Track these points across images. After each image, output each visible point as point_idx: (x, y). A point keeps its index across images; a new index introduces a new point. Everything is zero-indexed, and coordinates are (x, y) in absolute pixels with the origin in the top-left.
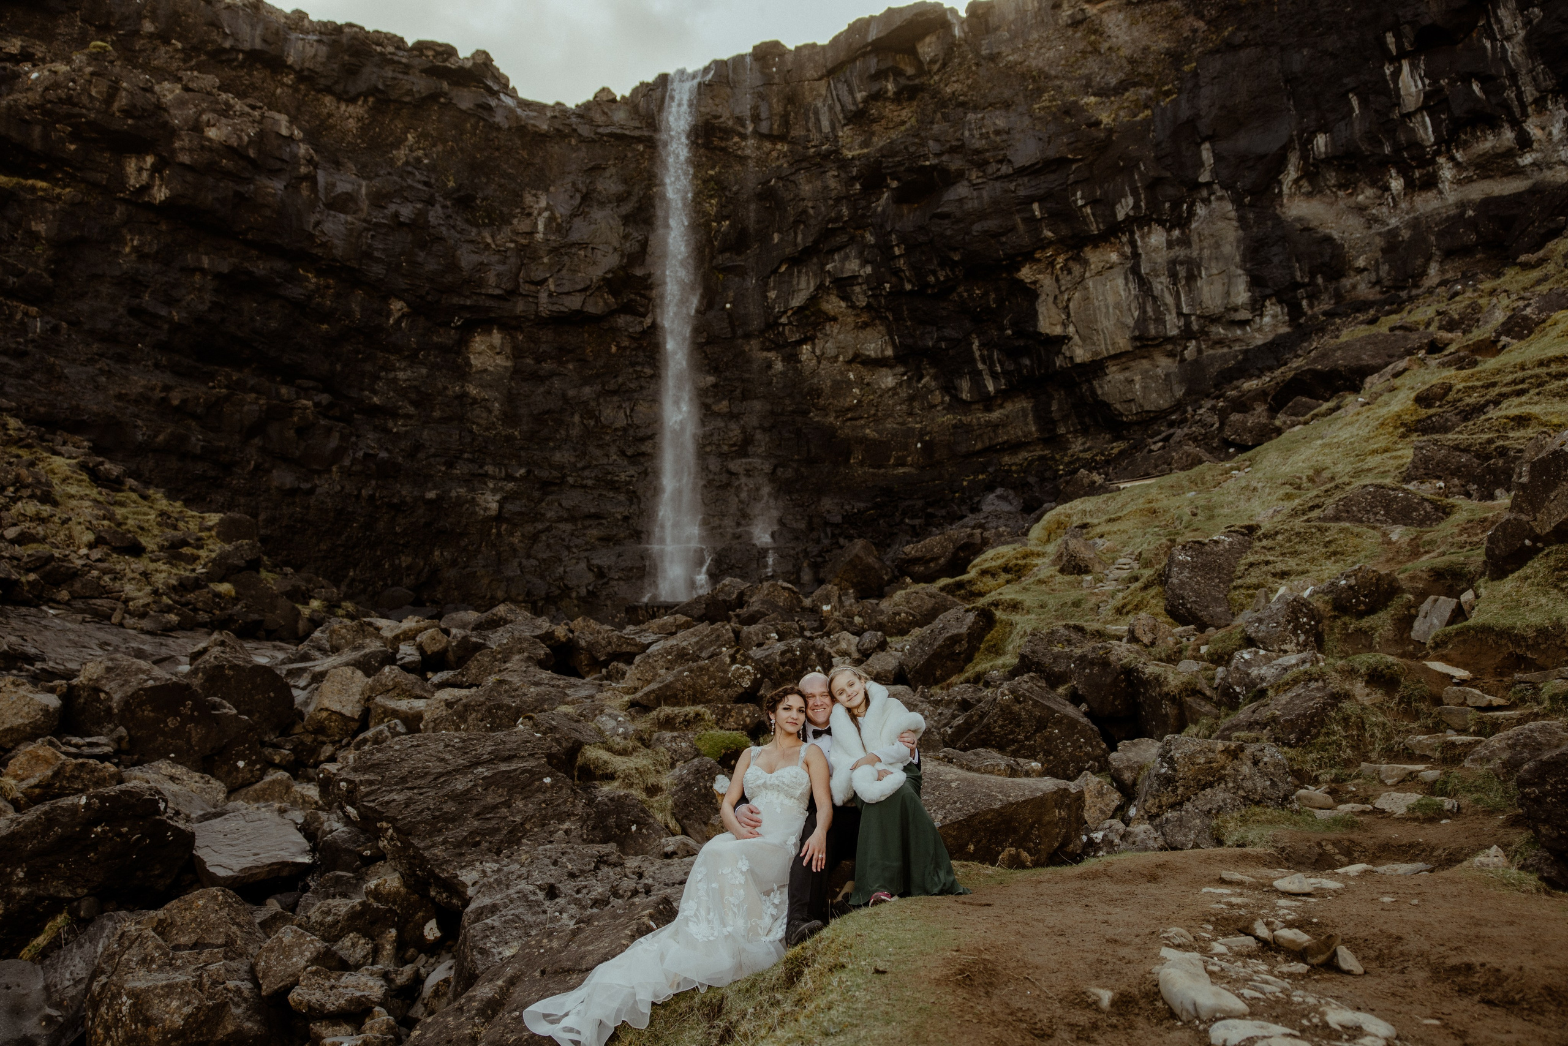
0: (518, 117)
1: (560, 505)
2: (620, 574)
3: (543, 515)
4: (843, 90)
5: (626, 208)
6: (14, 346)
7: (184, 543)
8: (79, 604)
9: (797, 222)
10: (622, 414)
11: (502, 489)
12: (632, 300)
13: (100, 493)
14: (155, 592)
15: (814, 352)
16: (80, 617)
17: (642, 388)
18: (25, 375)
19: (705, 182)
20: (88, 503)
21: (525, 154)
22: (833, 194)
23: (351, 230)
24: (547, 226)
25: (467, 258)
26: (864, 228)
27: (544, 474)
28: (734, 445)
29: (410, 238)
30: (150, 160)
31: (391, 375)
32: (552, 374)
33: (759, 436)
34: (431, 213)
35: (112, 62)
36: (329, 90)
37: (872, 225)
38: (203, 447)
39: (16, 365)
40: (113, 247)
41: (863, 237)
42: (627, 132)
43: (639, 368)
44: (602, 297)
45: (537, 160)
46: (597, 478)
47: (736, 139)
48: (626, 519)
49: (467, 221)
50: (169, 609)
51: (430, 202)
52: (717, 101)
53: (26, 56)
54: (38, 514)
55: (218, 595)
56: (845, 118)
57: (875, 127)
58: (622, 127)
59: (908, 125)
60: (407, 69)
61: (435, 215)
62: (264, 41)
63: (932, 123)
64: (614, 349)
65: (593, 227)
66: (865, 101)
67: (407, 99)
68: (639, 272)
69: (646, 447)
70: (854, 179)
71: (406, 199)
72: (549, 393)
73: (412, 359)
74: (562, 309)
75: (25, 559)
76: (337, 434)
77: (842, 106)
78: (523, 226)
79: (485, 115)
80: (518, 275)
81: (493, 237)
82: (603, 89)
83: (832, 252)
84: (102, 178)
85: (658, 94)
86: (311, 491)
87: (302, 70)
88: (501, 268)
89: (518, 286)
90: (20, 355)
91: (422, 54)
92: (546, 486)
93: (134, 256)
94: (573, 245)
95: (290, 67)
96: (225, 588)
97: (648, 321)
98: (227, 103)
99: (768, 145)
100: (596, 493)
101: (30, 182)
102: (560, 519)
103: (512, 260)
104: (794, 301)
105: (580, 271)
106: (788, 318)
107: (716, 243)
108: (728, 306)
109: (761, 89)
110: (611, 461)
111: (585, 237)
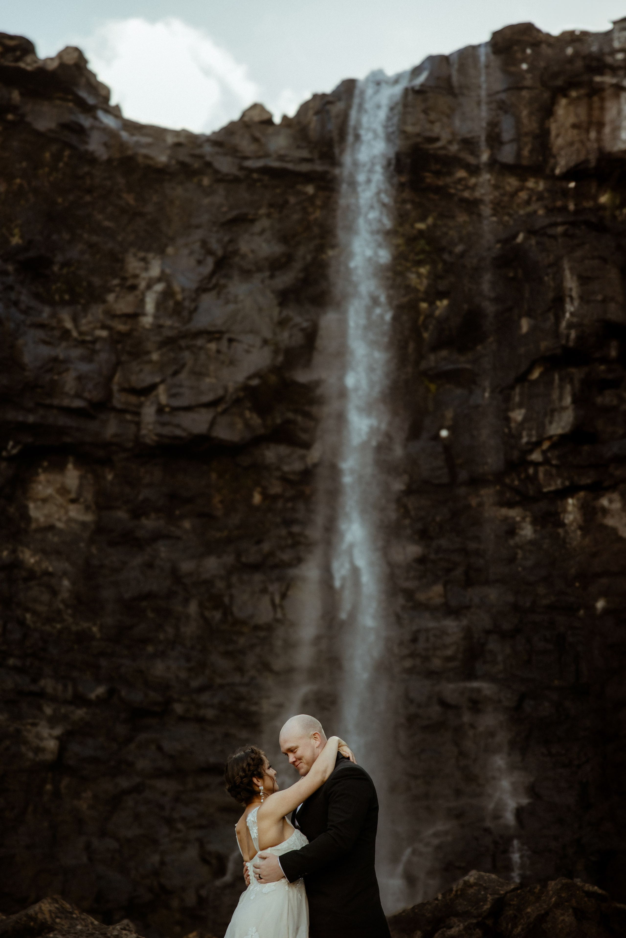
0: (122, 146)
1: (160, 748)
5: (286, 280)
10: (266, 601)
11: (65, 717)
12: (287, 422)
21: (130, 199)
24: (159, 305)
25: (33, 351)
27: (137, 698)
28: (452, 658)
32: (156, 537)
33: (493, 645)
42: (290, 166)
44: (242, 415)
45: (149, 208)
46: (223, 708)
47: (461, 174)
49: (37, 296)
52: (433, 116)
58: (281, 158)
64: (257, 498)
65: (231, 307)
68: (301, 377)
72: (151, 566)
74: (178, 432)
78: (123, 305)
79: (73, 139)
80: (110, 379)
81: (75, 320)
82: (254, 107)
85: (339, 106)
88: (84, 367)
89: (110, 395)
92: (138, 717)
94: (199, 334)
97: (315, 455)
99: (513, 182)
100: (219, 731)
102: (159, 774)
103: (103, 356)
104: (554, 425)
105: (208, 375)
106: (544, 452)
107: (426, 335)
108: (444, 433)
109: (503, 96)
110: (246, 679)
111: (219, 322)
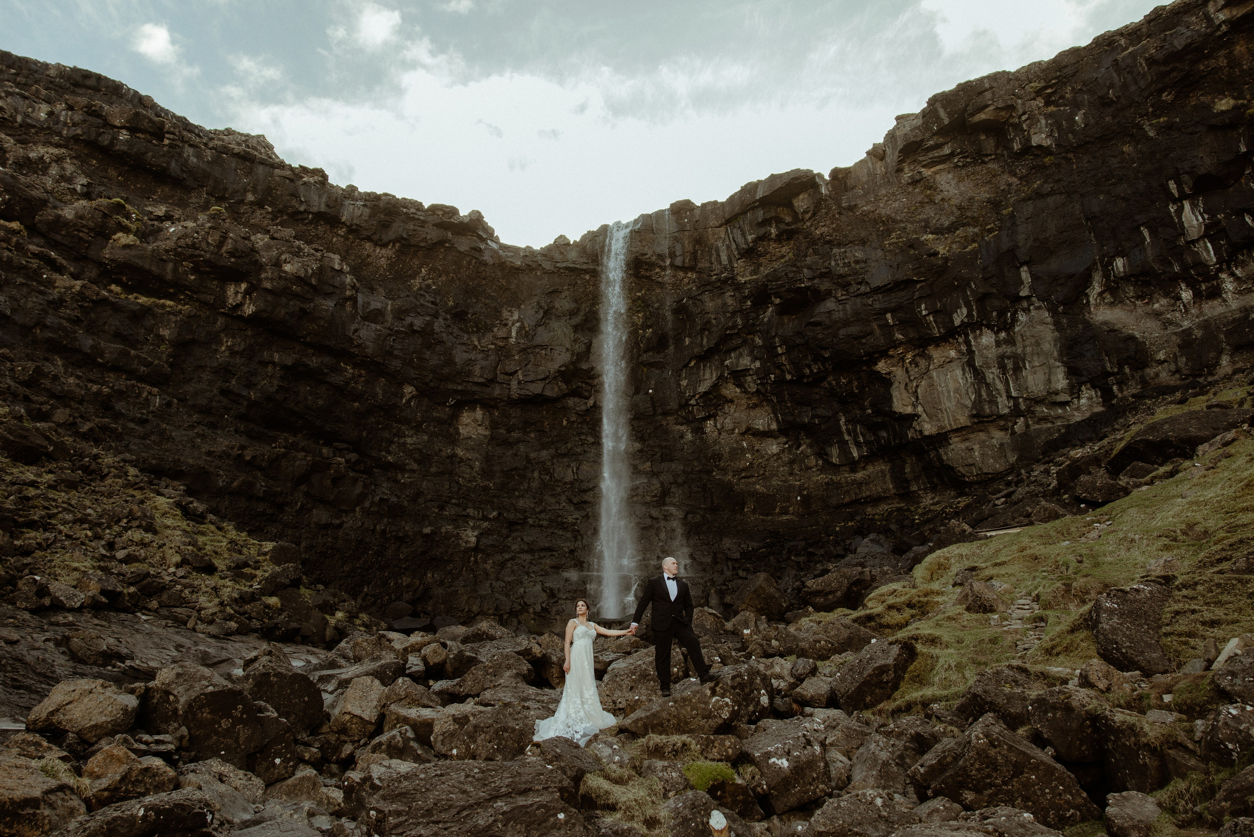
0: (500, 257)
1: (522, 540)
2: (568, 595)
3: (509, 547)
4: (738, 234)
5: (576, 320)
6: (139, 415)
7: (246, 565)
8: (164, 612)
9: (703, 330)
10: (570, 471)
11: (479, 526)
12: (579, 387)
13: (188, 525)
14: (221, 604)
15: (715, 426)
16: (164, 622)
17: (585, 452)
18: (144, 437)
19: (634, 301)
20: (179, 533)
21: (504, 282)
22: (730, 309)
23: (379, 335)
24: (518, 333)
25: (460, 356)
26: (754, 333)
27: (511, 516)
28: (655, 496)
29: (420, 341)
30: (244, 286)
31: (402, 440)
32: (519, 441)
33: (674, 489)
34: (436, 324)
35: (224, 220)
36: (369, 239)
37: (760, 331)
38: (264, 491)
39: (140, 429)
40: (214, 347)
41: (753, 340)
42: (578, 266)
43: (583, 437)
44: (557, 384)
45: (513, 286)
46: (550, 520)
47: (658, 270)
48: (572, 551)
49: (461, 329)
50: (230, 618)
51: (436, 316)
52: (644, 243)
53: (168, 217)
54: (142, 540)
55: (268, 606)
56: (739, 254)
57: (762, 260)
58: (574, 262)
59: (787, 258)
60: (423, 223)
61: (439, 325)
62: (327, 206)
63: (806, 256)
64: (565, 423)
65: (552, 333)
66: (754, 241)
67: (423, 244)
68: (584, 366)
69: (588, 497)
70: (746, 298)
71: (419, 313)
72: (516, 455)
73: (418, 428)
74: (528, 393)
75: (129, 575)
76: (361, 483)
77: (737, 245)
78: (502, 333)
79: (477, 255)
80: (496, 368)
81: (479, 341)
82: (561, 236)
83: (729, 351)
84: (210, 298)
85: (601, 238)
86: (340, 526)
87: (351, 225)
88: (484, 363)
89: (496, 375)
90: (143, 422)
91: (434, 214)
92: (512, 525)
93: (227, 353)
94: (536, 346)
95: (344, 223)
96: (273, 601)
97: (591, 402)
98: (299, 247)
99: (681, 274)
100: (549, 531)
101: (162, 301)
102: (522, 551)
103: (493, 357)
104: (701, 387)
105: (541, 366)
106: (696, 400)
107: (642, 345)
108: (651, 391)
109: (677, 234)
110: (561, 507)
111: (546, 340)
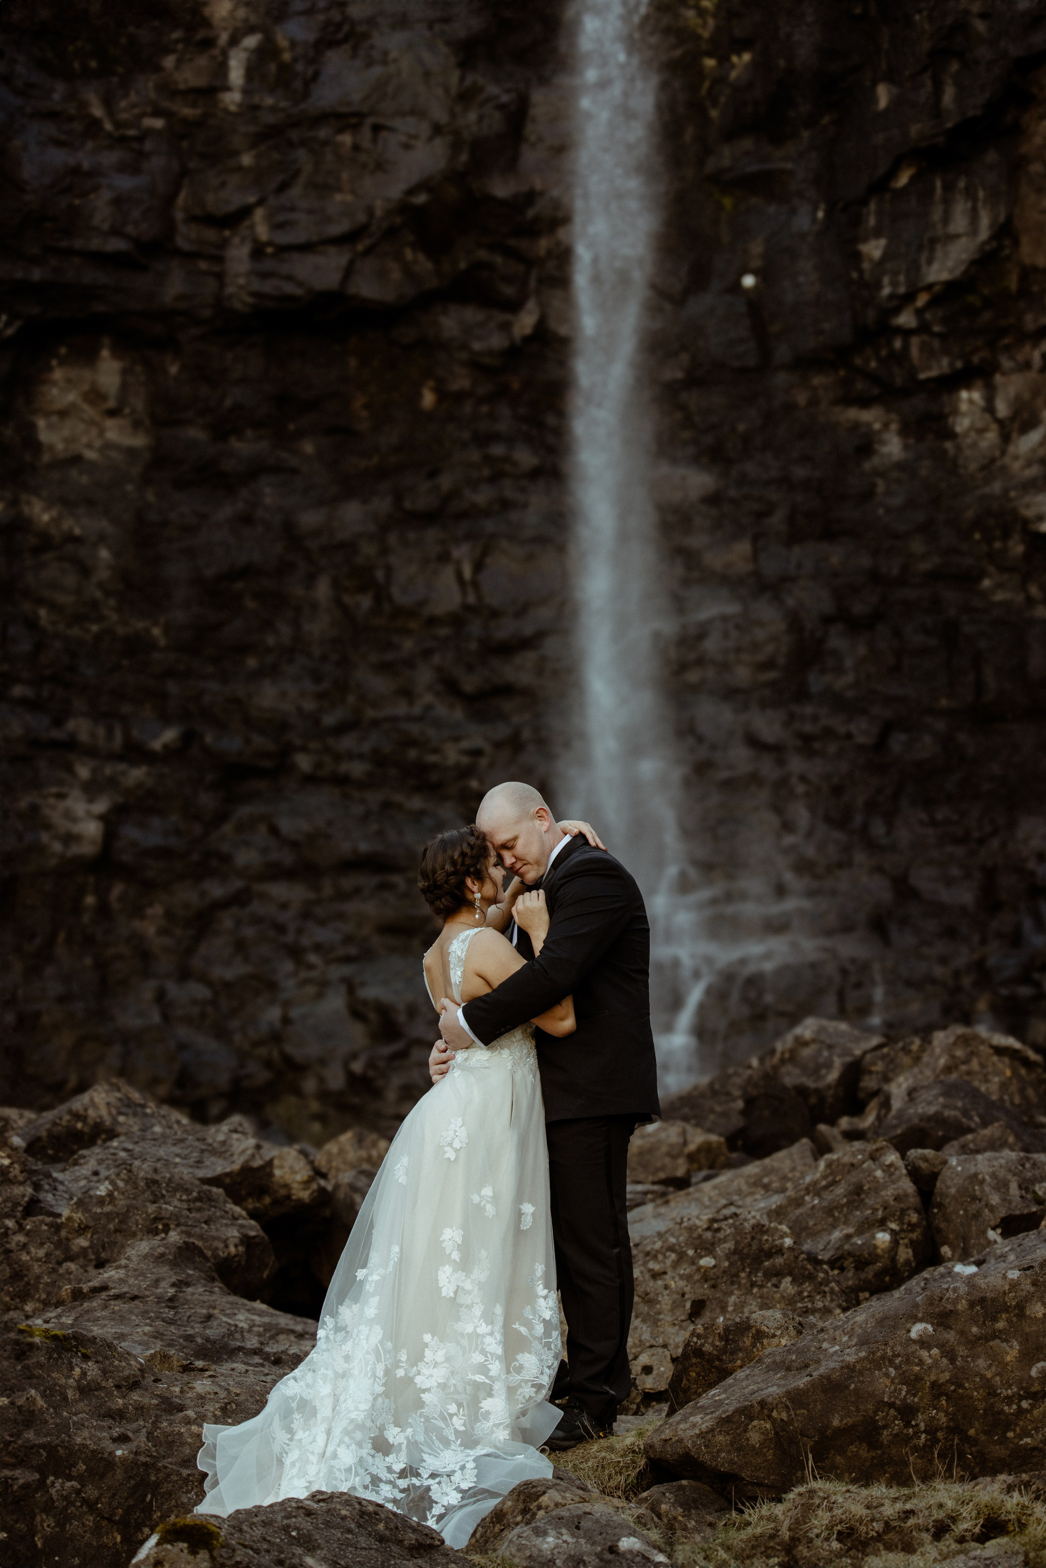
1: (274, 831)
3: (226, 859)
5: (468, 23)
9: (941, 55)
10: (447, 575)
11: (113, 782)
12: (478, 266)
15: (990, 408)
17: (506, 505)
24: (251, 72)
25: (37, 158)
27: (232, 745)
28: (768, 665)
32: (256, 470)
33: (836, 641)
43: (497, 450)
44: (399, 256)
46: (379, 759)
64: (428, 399)
65: (377, 71)
68: (501, 189)
69: (521, 670)
72: (248, 520)
74: (289, 288)
78: (190, 73)
80: (170, 200)
81: (108, 102)
88: (126, 183)
89: (170, 227)
92: (235, 778)
94: (321, 119)
97: (528, 322)
100: (374, 798)
102: (275, 873)
103: (158, 162)
104: (935, 266)
105: (339, 189)
106: (919, 312)
107: (714, 113)
110: (417, 710)
111: (356, 97)
